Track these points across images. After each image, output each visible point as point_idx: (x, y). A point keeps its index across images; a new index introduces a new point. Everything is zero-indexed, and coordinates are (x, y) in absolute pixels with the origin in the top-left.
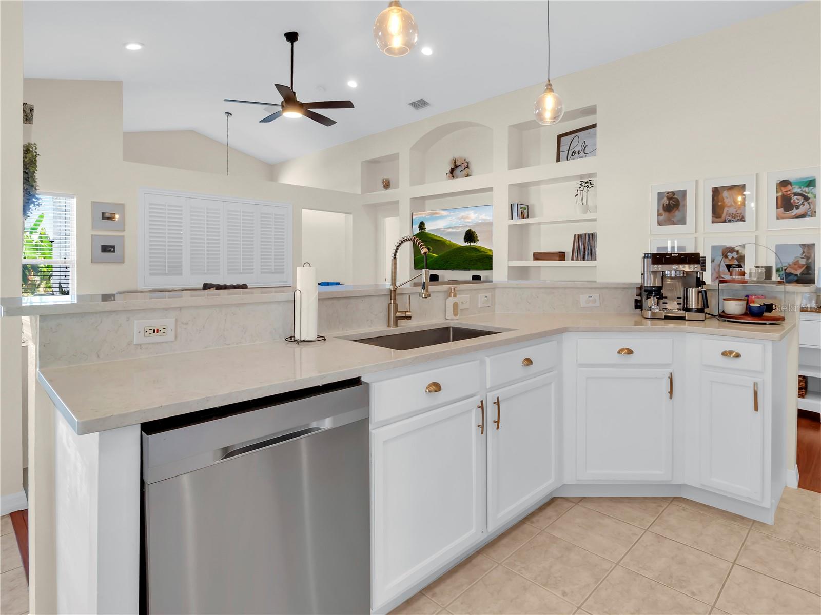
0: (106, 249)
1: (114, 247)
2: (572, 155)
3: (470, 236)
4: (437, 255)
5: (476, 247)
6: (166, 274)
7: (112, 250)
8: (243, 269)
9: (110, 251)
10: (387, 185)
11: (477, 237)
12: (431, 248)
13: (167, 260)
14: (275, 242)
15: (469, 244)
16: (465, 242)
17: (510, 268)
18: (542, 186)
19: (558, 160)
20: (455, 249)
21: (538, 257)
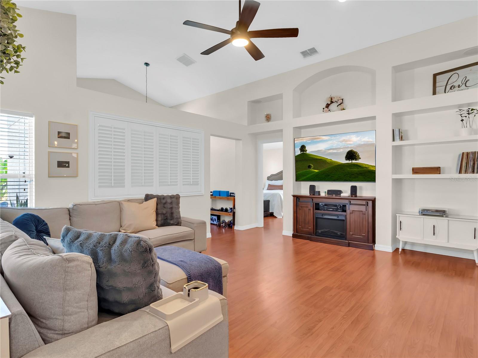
0: (62, 164)
1: (68, 163)
2: (451, 89)
3: (351, 155)
4: (318, 171)
5: (358, 164)
6: (112, 187)
7: (67, 165)
8: (170, 182)
9: (65, 166)
10: (268, 118)
11: (359, 156)
12: (312, 165)
13: (113, 175)
14: (193, 160)
15: (351, 162)
16: (347, 160)
17: (393, 179)
18: (415, 115)
19: (434, 93)
20: (335, 166)
21: (415, 171)
